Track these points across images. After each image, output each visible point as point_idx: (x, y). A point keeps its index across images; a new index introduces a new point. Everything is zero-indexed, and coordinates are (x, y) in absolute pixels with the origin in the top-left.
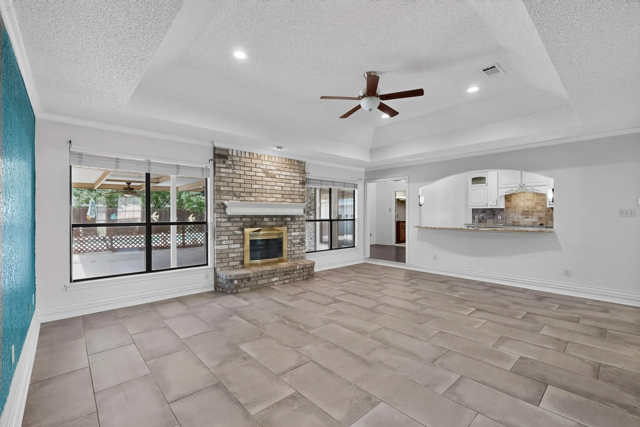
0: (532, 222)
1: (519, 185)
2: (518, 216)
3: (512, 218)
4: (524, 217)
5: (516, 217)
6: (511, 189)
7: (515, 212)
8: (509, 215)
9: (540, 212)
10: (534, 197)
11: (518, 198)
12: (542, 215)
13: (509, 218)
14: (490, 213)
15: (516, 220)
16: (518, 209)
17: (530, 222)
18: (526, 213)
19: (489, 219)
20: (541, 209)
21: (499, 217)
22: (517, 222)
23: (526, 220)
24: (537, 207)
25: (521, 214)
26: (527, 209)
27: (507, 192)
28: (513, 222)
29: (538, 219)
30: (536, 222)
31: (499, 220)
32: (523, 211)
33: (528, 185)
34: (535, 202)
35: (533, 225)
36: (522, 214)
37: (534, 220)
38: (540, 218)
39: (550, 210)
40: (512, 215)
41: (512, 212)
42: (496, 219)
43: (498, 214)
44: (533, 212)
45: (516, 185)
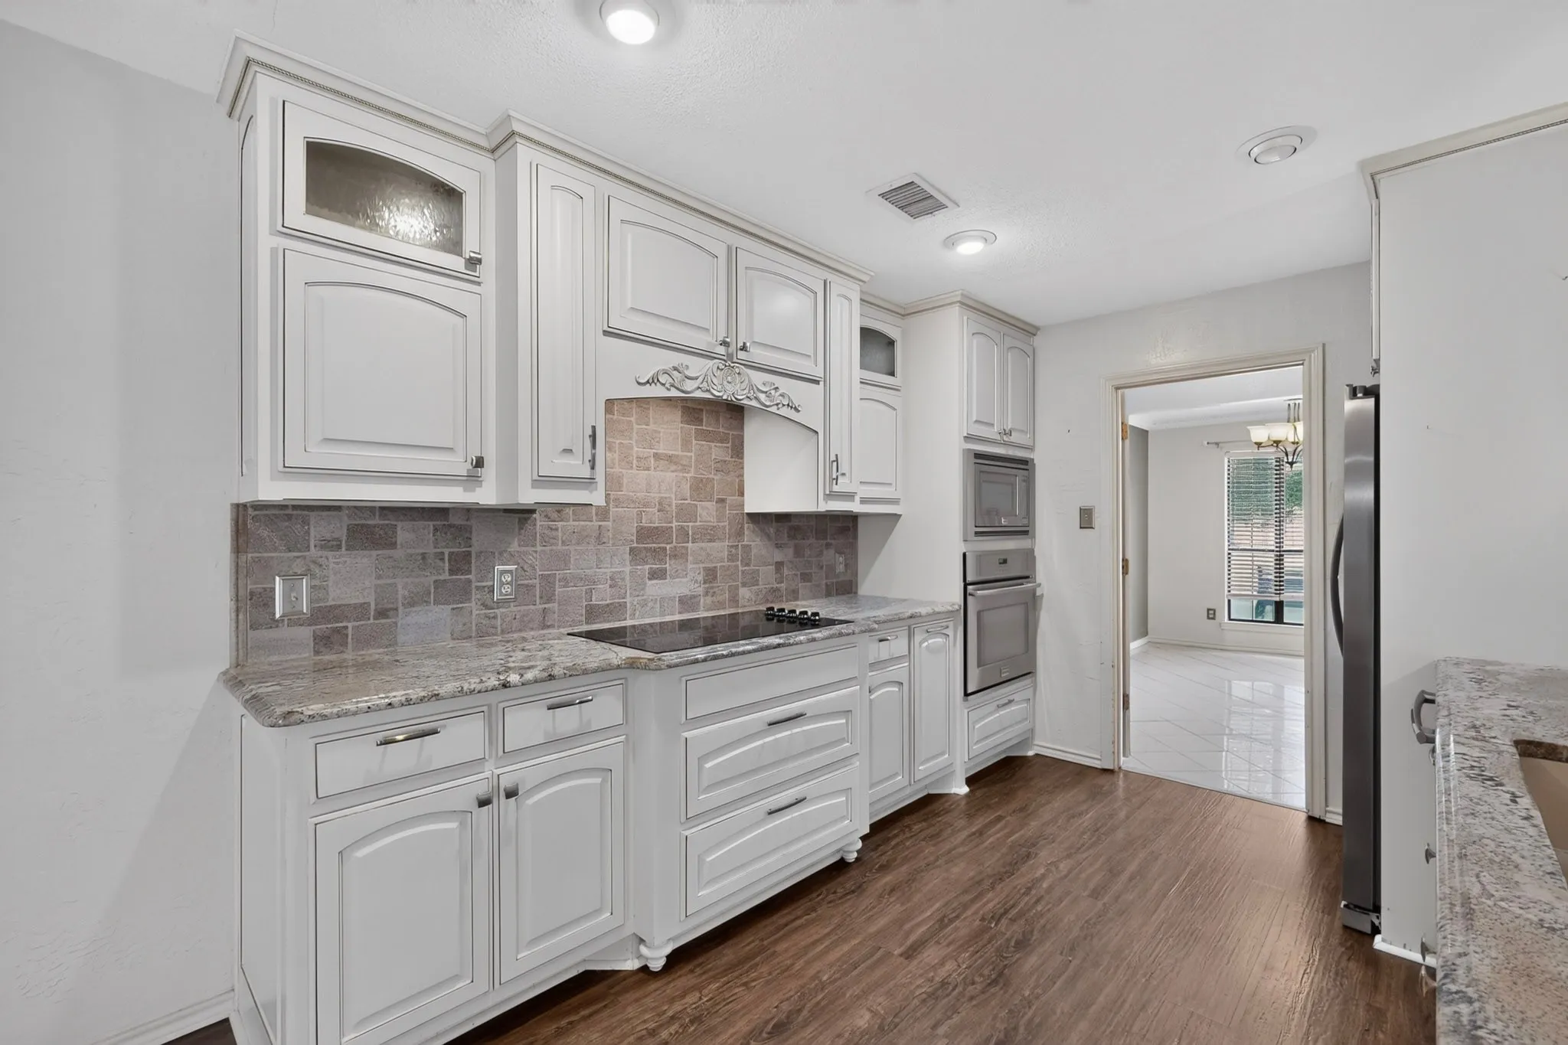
0: (683, 601)
1: (725, 343)
2: (616, 567)
3: (581, 579)
4: (646, 569)
5: (606, 570)
6: (676, 359)
7: (600, 537)
8: (564, 559)
9: (709, 534)
12: (717, 553)
13: (565, 581)
14: (431, 550)
15: (606, 594)
16: (617, 522)
17: (671, 598)
18: (653, 547)
19: (414, 601)
20: (712, 521)
21: (503, 575)
22: (607, 607)
23: (652, 591)
24: (699, 506)
25: (631, 550)
26: (656, 520)
27: (653, 381)
29: (700, 578)
30: (694, 597)
31: (500, 603)
32: (641, 534)
33: (757, 355)
34: (692, 474)
36: (634, 556)
37: (685, 586)
38: (711, 575)
39: (746, 526)
40: (581, 561)
41: (581, 537)
42: (475, 595)
43: (489, 558)
44: (683, 533)
45: (701, 341)
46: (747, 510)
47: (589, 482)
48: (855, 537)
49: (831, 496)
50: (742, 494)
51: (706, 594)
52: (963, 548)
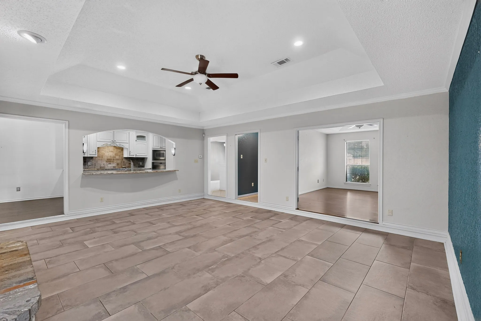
0: (113, 167)
1: (112, 141)
2: (104, 163)
3: (99, 164)
4: (108, 163)
5: (103, 163)
6: (106, 143)
7: (102, 160)
8: (97, 162)
9: (118, 160)
10: (114, 149)
11: (104, 150)
12: (119, 162)
13: (97, 164)
15: (102, 166)
16: (104, 158)
17: (112, 166)
18: (109, 161)
20: (118, 158)
22: (103, 167)
23: (109, 165)
24: (116, 156)
26: (110, 158)
27: (103, 145)
28: (101, 167)
29: (116, 164)
30: (115, 166)
32: (107, 159)
33: (117, 141)
34: (115, 153)
35: (114, 169)
36: (106, 162)
37: (114, 165)
38: (118, 164)
40: (99, 162)
41: (99, 160)
43: (88, 161)
44: (114, 160)
45: (109, 141)
46: (124, 157)
47: (96, 155)
48: (144, 160)
49: (130, 155)
50: (123, 155)
51: (117, 166)
52: (152, 161)
